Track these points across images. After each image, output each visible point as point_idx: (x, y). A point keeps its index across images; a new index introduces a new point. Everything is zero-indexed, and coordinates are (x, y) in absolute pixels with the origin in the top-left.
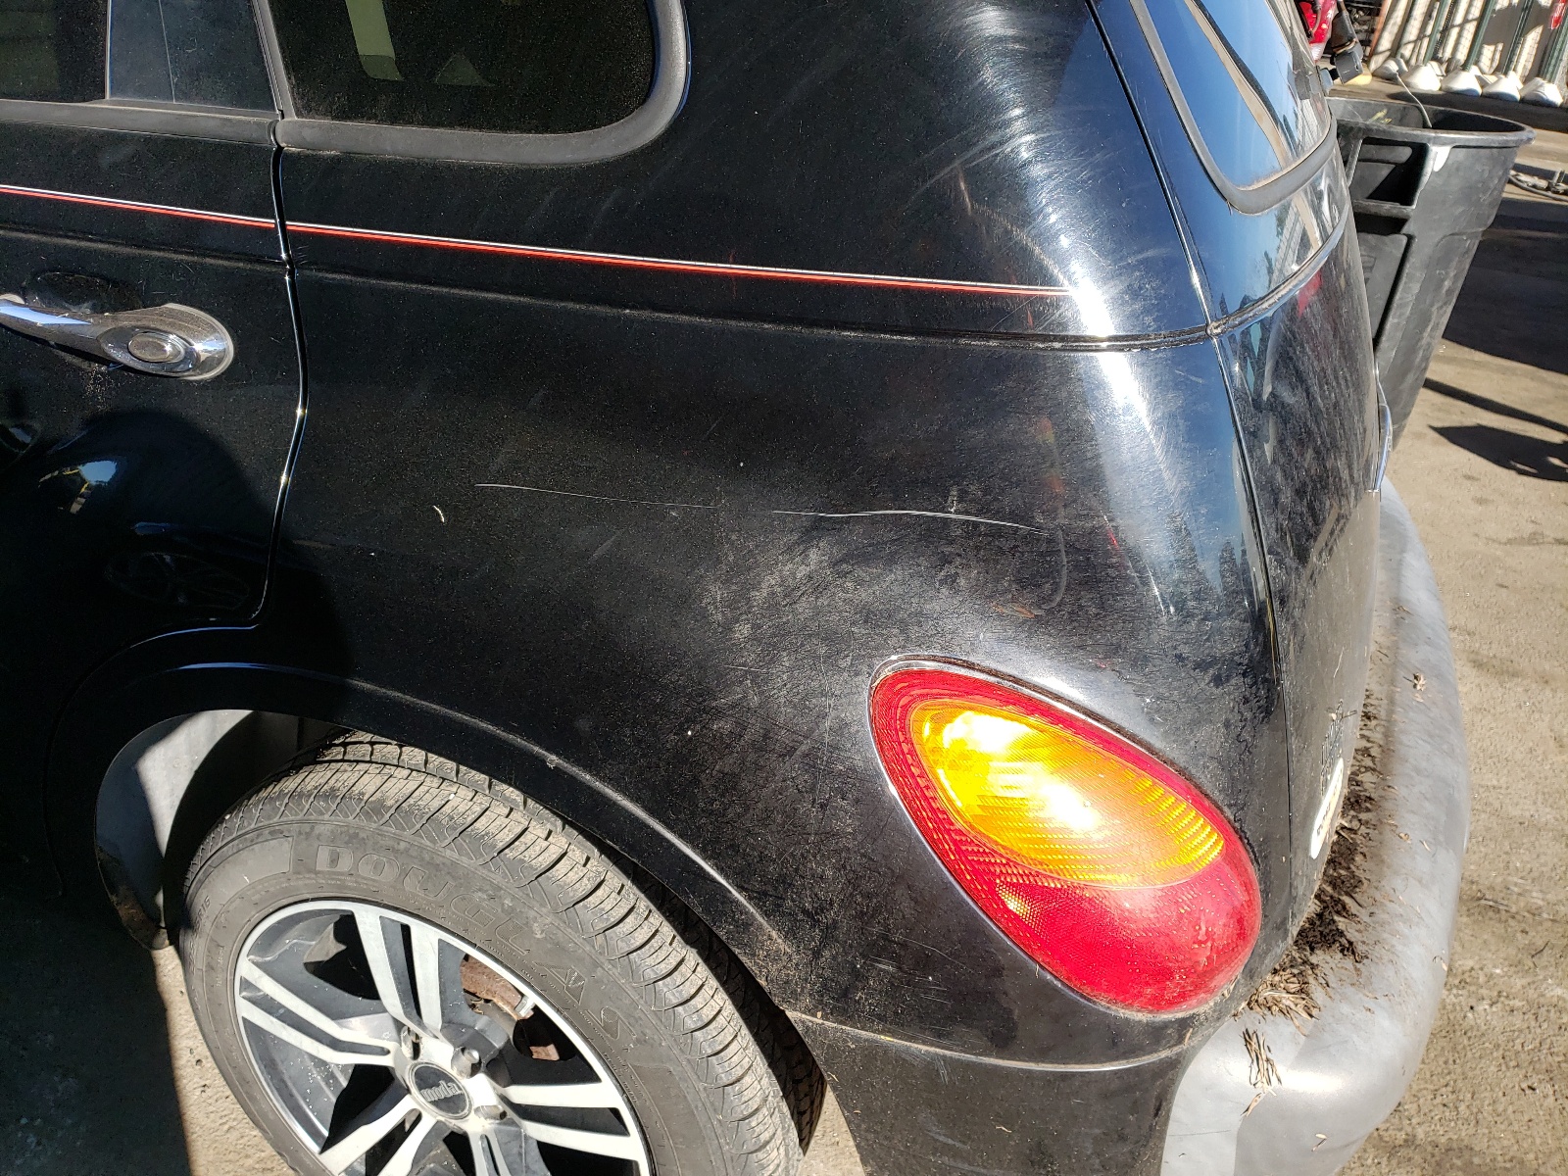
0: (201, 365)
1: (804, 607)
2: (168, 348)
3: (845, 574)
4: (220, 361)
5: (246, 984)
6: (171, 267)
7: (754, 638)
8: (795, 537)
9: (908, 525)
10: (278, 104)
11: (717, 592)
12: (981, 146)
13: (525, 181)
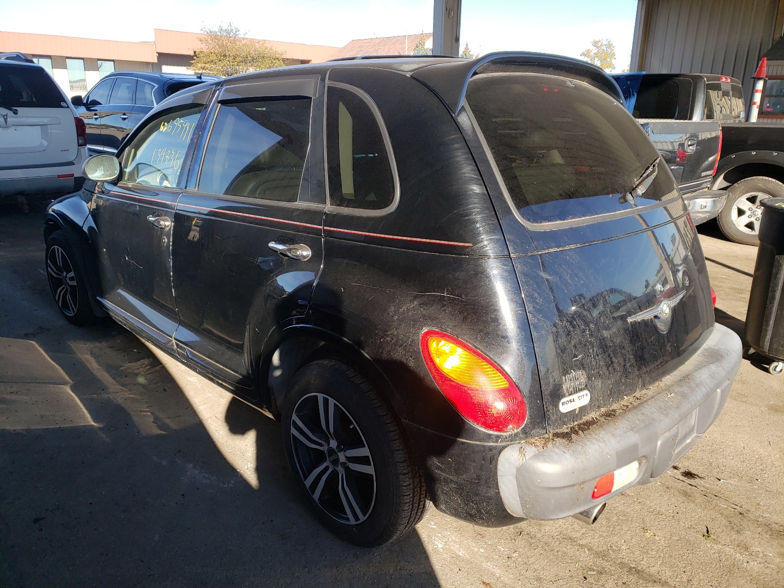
0: (305, 257)
1: (410, 314)
2: (298, 253)
3: (421, 307)
4: (308, 257)
5: (294, 422)
6: (302, 236)
7: (398, 319)
8: (412, 298)
9: (436, 297)
10: (327, 203)
11: (393, 309)
12: (461, 209)
13: (369, 219)
